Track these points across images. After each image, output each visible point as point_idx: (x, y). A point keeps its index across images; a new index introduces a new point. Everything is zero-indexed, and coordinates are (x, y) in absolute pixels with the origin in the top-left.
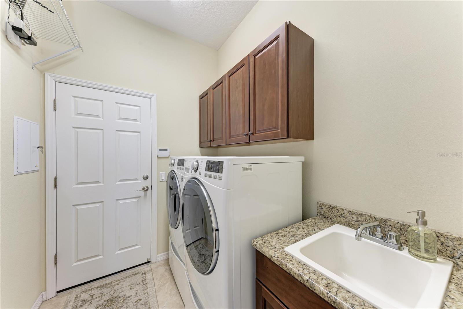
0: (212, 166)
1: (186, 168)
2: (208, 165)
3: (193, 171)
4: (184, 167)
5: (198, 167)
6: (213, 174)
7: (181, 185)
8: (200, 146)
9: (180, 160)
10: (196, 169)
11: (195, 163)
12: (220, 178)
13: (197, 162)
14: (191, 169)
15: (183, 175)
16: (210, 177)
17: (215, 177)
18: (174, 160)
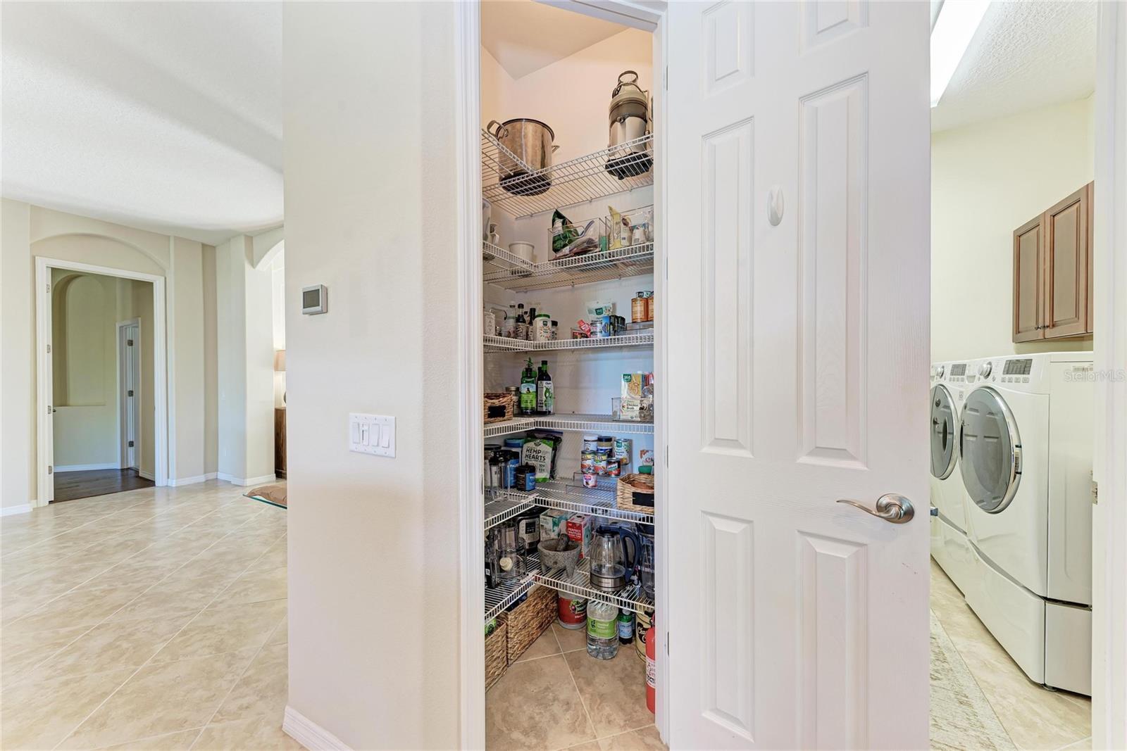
0: (1014, 367)
1: (968, 377)
2: (1007, 365)
3: (982, 377)
4: (965, 377)
5: (990, 371)
6: (1014, 376)
7: (957, 405)
8: (1015, 341)
9: (955, 367)
10: (988, 373)
11: (985, 366)
12: (1026, 381)
13: (990, 363)
14: (978, 376)
15: (962, 389)
16: (1010, 381)
17: (1017, 381)
18: (943, 367)
